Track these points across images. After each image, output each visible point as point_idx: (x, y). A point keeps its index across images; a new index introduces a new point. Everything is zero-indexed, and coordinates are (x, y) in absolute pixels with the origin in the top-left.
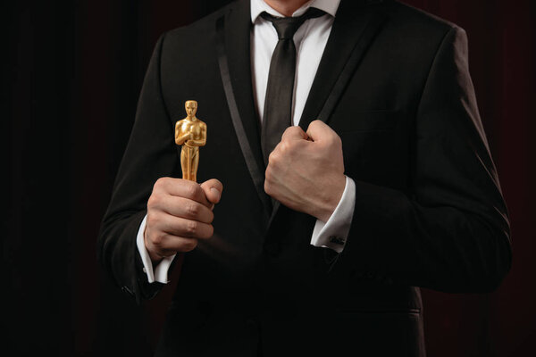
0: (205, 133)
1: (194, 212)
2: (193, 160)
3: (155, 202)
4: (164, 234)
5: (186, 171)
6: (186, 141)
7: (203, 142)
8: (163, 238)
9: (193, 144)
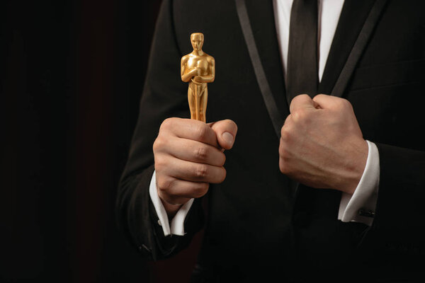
0: (213, 68)
1: (203, 155)
2: (201, 98)
3: (161, 146)
4: (171, 179)
5: (194, 110)
6: (193, 78)
7: (211, 78)
8: (171, 183)
9: (200, 81)
